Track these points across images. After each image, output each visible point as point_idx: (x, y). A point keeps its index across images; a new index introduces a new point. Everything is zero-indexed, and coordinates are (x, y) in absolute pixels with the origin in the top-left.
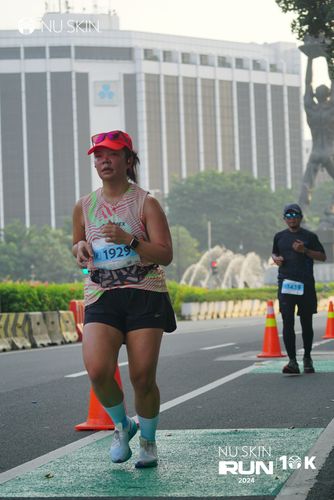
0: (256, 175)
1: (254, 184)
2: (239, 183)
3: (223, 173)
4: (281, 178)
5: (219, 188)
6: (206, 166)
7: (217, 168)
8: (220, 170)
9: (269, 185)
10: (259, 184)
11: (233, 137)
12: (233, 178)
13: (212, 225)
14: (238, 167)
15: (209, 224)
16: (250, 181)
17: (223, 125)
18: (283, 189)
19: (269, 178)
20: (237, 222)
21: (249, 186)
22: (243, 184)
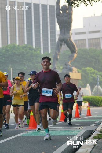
0: (34, 47)
1: (33, 51)
2: (26, 50)
3: (19, 45)
4: (46, 48)
5: (17, 52)
6: (11, 42)
7: (16, 43)
8: (18, 44)
9: (40, 51)
10: (35, 51)
11: (24, 29)
12: (23, 48)
13: (13, 70)
14: (26, 43)
15: (11, 69)
16: (31, 49)
17: (19, 23)
18: (46, 53)
19: (41, 48)
20: (25, 68)
21: (31, 51)
22: (28, 51)
